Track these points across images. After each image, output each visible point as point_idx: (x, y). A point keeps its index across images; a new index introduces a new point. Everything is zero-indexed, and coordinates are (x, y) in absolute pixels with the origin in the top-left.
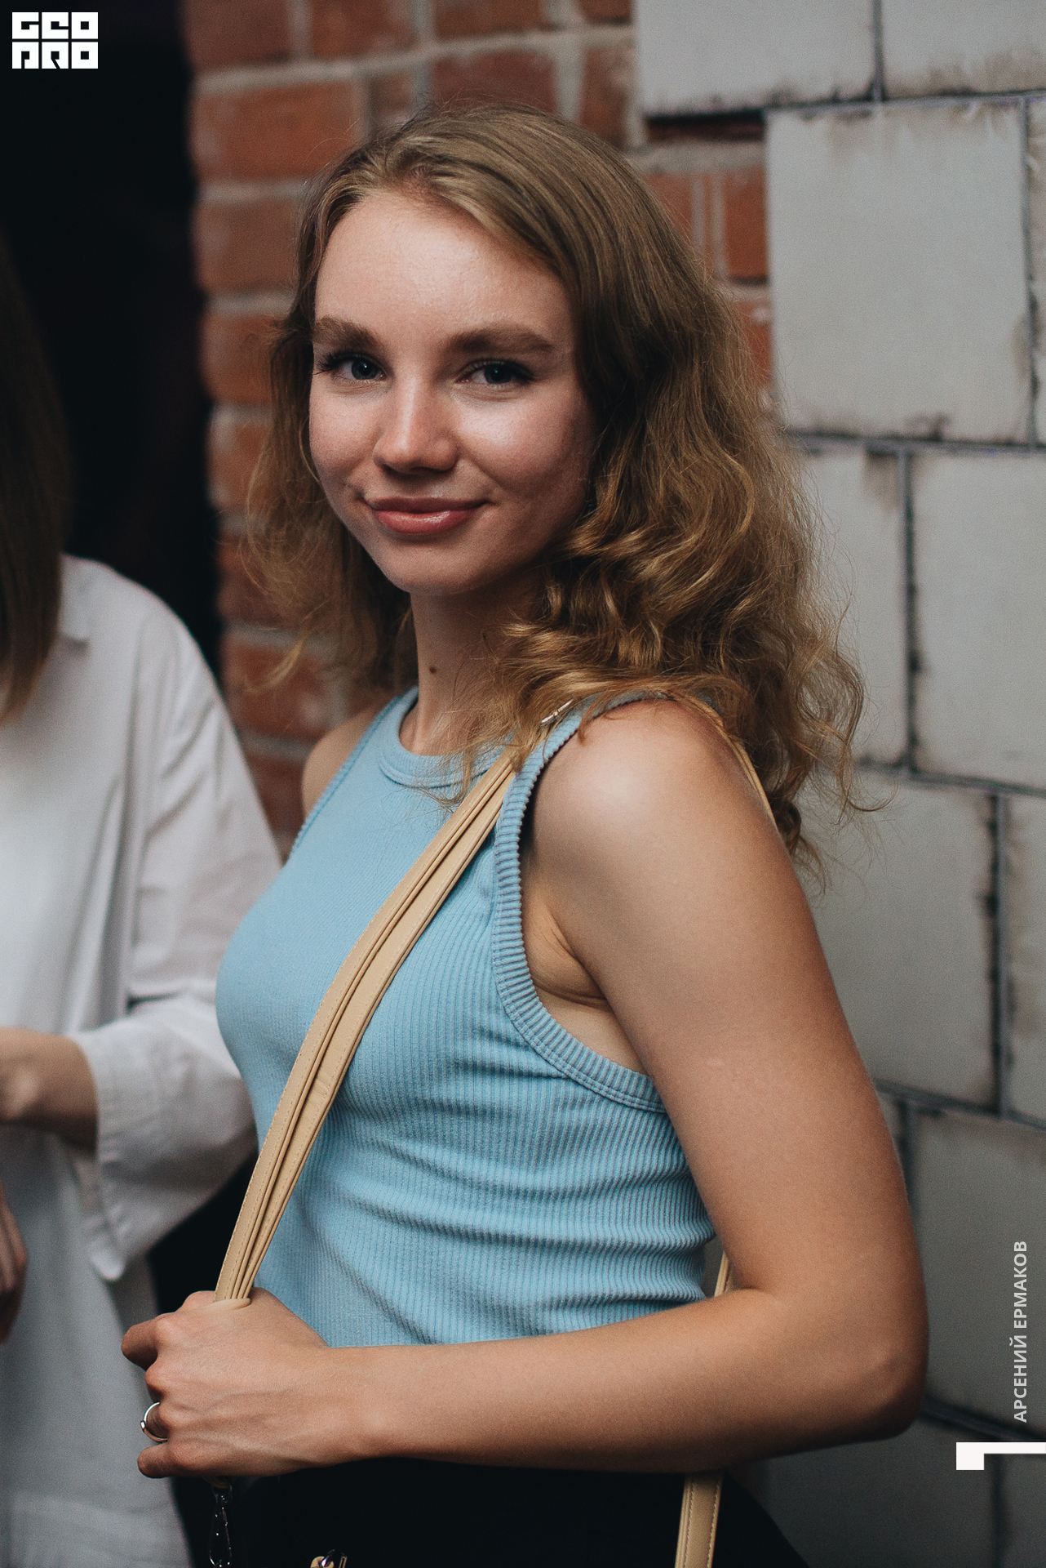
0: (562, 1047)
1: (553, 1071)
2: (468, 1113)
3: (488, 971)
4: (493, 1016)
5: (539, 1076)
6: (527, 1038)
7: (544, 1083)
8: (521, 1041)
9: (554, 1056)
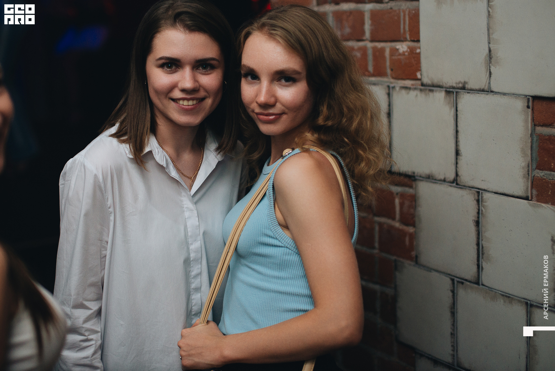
0: (285, 239)
1: (283, 245)
2: (263, 256)
3: (267, 219)
4: (268, 231)
5: (280, 246)
6: (276, 236)
7: (281, 248)
8: (275, 237)
9: (282, 240)
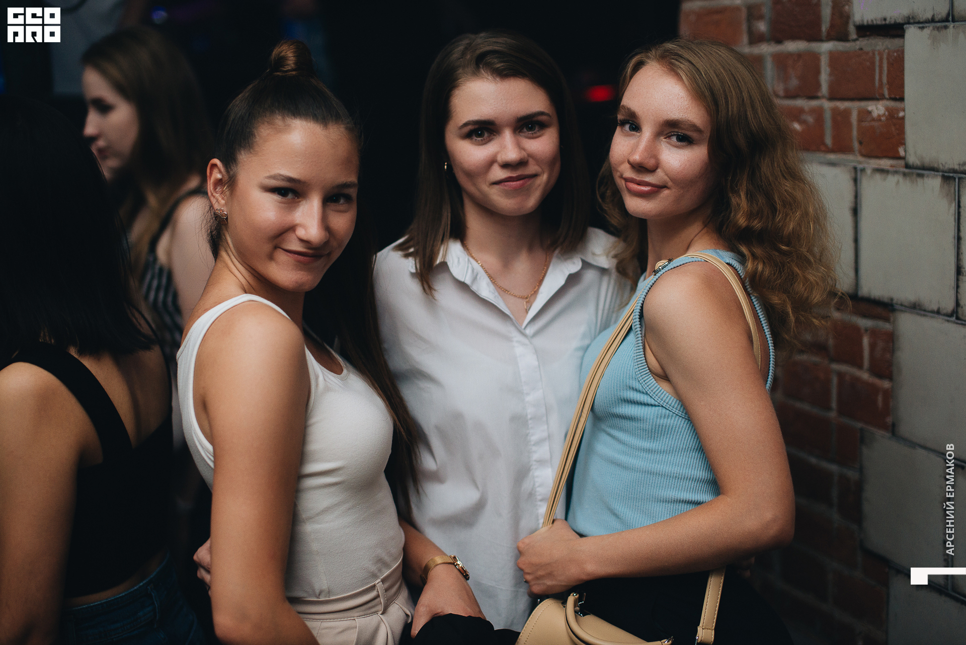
1: (657, 403)
2: (627, 418)
3: (632, 364)
8: (645, 391)
9: (655, 395)
